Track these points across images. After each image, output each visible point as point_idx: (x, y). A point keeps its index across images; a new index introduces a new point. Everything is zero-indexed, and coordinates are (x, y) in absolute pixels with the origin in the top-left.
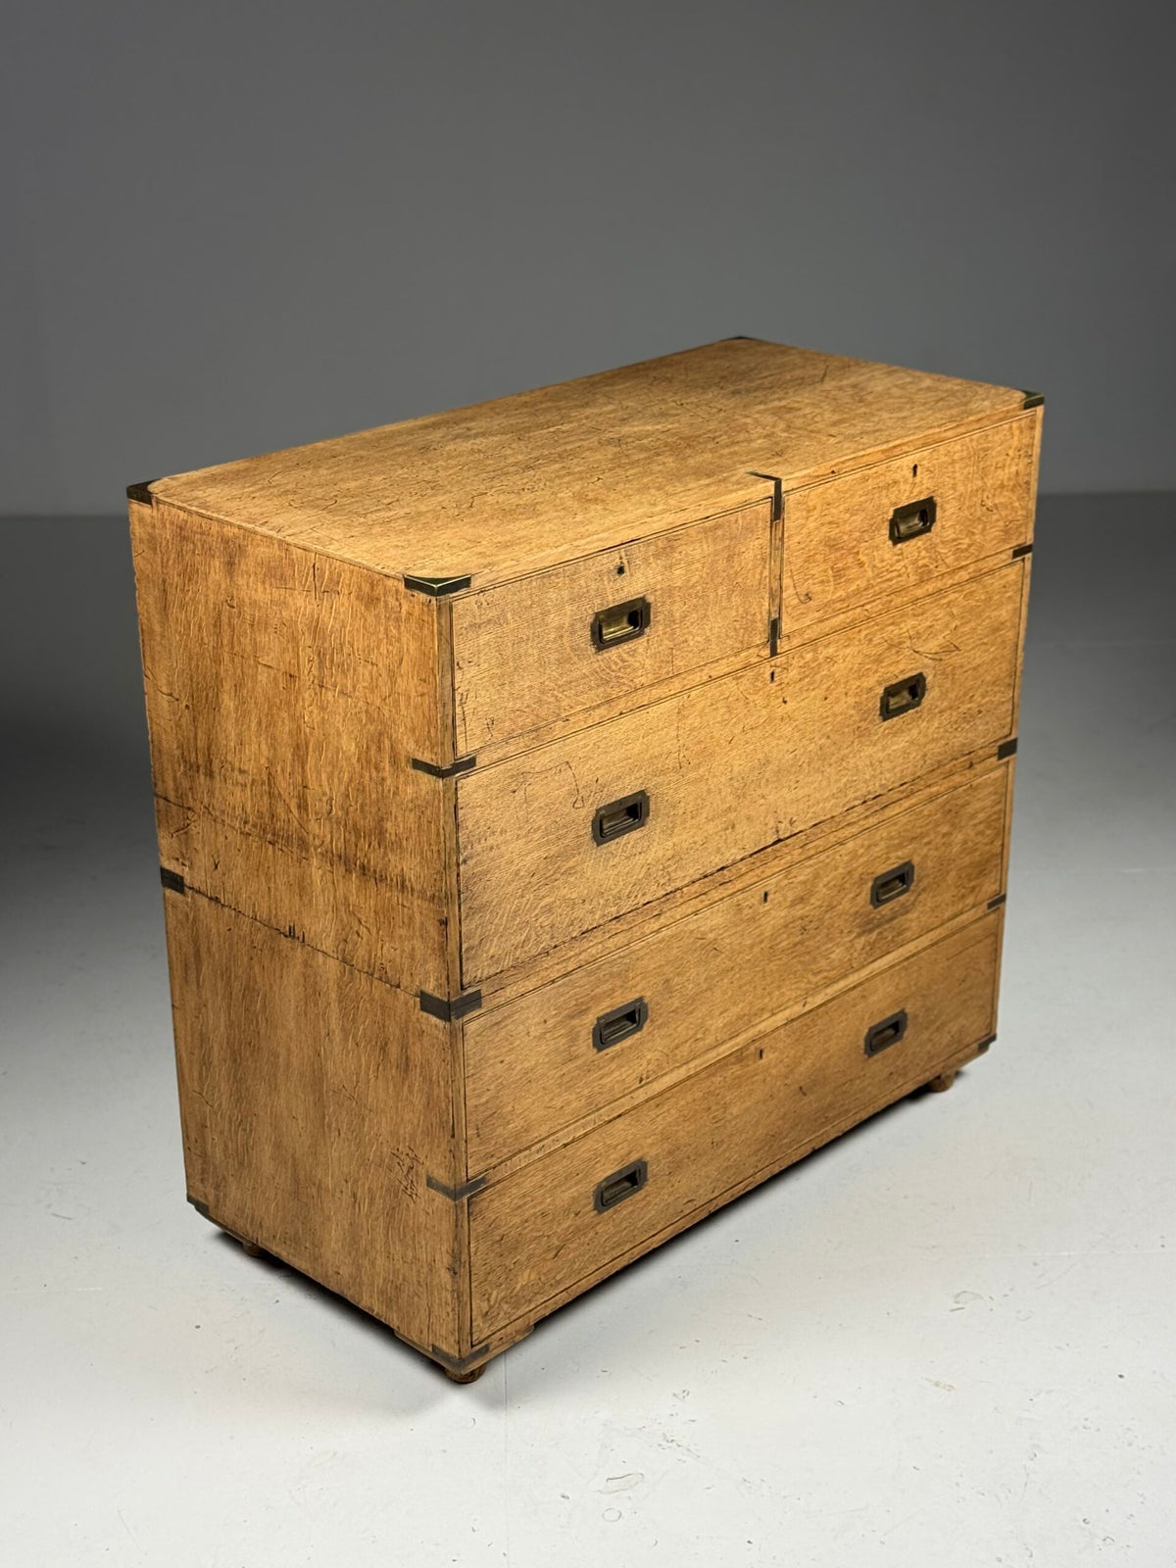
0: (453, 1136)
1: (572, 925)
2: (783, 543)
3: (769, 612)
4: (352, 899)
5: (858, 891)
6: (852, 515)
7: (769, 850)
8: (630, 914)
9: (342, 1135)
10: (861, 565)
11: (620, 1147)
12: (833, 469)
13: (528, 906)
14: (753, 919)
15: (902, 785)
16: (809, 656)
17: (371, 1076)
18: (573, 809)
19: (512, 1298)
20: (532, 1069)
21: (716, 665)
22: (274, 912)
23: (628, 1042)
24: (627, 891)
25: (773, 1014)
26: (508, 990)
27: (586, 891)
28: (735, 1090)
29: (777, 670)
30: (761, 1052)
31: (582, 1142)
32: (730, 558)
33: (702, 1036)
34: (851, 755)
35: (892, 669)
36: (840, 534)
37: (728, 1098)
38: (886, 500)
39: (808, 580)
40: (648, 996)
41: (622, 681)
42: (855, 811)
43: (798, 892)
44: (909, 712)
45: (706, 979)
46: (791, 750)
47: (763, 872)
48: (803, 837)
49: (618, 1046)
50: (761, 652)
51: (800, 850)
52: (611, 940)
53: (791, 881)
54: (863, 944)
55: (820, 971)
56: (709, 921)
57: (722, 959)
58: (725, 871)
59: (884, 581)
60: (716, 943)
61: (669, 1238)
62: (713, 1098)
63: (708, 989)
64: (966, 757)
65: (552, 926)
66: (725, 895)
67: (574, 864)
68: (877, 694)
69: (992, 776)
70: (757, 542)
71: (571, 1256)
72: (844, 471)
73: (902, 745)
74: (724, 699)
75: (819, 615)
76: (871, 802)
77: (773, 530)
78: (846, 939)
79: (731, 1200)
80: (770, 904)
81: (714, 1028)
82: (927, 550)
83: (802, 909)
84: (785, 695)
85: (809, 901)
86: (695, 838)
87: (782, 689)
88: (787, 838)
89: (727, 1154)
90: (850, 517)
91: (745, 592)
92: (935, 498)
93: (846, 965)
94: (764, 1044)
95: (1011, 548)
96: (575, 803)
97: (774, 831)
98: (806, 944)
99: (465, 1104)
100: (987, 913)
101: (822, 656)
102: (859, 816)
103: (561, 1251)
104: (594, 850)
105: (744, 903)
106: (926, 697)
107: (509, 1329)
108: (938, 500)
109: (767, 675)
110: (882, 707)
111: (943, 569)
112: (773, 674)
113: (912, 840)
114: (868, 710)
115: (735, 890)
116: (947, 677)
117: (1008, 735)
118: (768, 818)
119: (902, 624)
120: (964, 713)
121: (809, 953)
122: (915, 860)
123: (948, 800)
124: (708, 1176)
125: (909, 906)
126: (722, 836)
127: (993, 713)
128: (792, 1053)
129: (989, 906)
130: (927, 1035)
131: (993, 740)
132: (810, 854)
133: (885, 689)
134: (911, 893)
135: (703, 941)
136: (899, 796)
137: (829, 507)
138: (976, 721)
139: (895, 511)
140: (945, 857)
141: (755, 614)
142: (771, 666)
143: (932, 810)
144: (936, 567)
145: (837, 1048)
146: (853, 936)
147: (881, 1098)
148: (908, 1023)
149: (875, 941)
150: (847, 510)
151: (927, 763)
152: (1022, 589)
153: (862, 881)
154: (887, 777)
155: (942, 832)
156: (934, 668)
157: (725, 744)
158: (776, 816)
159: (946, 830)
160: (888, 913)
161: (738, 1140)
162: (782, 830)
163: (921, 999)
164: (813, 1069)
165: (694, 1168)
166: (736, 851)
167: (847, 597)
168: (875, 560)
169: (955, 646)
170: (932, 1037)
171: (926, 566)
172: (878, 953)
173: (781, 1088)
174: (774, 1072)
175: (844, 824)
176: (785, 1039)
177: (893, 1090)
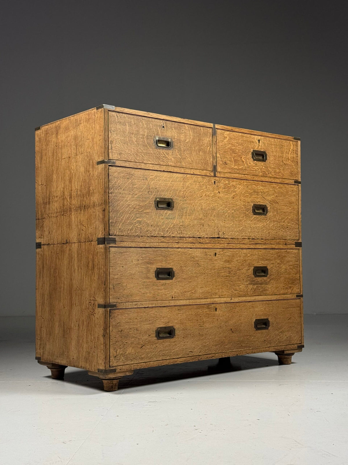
0: (105, 285)
1: (147, 231)
2: (216, 143)
3: (213, 162)
4: (82, 219)
5: (249, 268)
7: (216, 239)
8: (168, 238)
9: (77, 305)
10: (243, 162)
11: (165, 318)
12: (232, 129)
13: (132, 218)
14: (211, 260)
15: (262, 239)
16: (227, 182)
17: (85, 278)
18: (148, 194)
19: (125, 355)
20: (133, 275)
21: (195, 170)
22: (62, 238)
23: (167, 282)
24: (167, 229)
25: (220, 297)
26: (125, 243)
27: (152, 223)
28: (207, 318)
29: (216, 182)
30: (216, 309)
31: (151, 310)
32: (199, 140)
33: (194, 292)
34: (243, 221)
35: (256, 199)
36: (236, 149)
37: (204, 320)
38: (250, 146)
39: (225, 158)
40: (175, 269)
41: (164, 161)
42: (245, 240)
43: (227, 258)
44: (262, 216)
45: (195, 273)
46: (222, 209)
47: (214, 246)
48: (228, 240)
49: (164, 281)
50: (211, 173)
51: (227, 244)
52: (161, 243)
53: (224, 253)
54: (251, 288)
55: (236, 290)
56: (196, 253)
57: (201, 269)
58: (201, 239)
59: (251, 170)
60: (198, 262)
61: (184, 362)
62: (199, 317)
63: (196, 277)
64: (284, 240)
65: (141, 229)
66: (201, 247)
67: (148, 212)
68: (251, 205)
69: (294, 251)
70: (208, 139)
71: (147, 350)
72: (236, 131)
73: (261, 226)
74: (199, 182)
75: (229, 170)
76: (251, 240)
77: (213, 138)
78: (245, 283)
79: (207, 359)
80: (217, 258)
81: (198, 291)
82: (265, 167)
83: (228, 265)
84: (219, 190)
85: (231, 263)
86: (190, 223)
87: (218, 188)
88: (222, 238)
89: (205, 341)
90: (239, 145)
91: (205, 152)
92: (266, 153)
93: (246, 292)
94: (217, 306)
95: (293, 179)
96: (149, 192)
97: (217, 233)
98: (231, 278)
99: (109, 275)
100: (296, 298)
101: (231, 184)
102: (247, 242)
103: (143, 347)
104: (155, 210)
105: (208, 253)
106: (268, 213)
107: (124, 367)
108: (267, 153)
109: (213, 181)
110: (253, 210)
111: (271, 176)
112: (215, 182)
113: (267, 260)
114: (248, 209)
115: (205, 247)
116: (275, 210)
117: (298, 240)
118: (215, 228)
119: (258, 186)
120: (282, 225)
121: (232, 281)
122: (268, 267)
123: (279, 252)
124: (198, 346)
125: (267, 282)
126: (199, 227)
127: (292, 230)
128: (227, 315)
129: (297, 296)
130: (277, 333)
131: (293, 239)
132: (230, 247)
133: (254, 204)
134: (268, 278)
135: (194, 259)
136: (261, 242)
137: (231, 139)
138: (286, 230)
139: (253, 151)
140: (279, 271)
141: (208, 160)
142: (214, 179)
143: (273, 253)
144: (268, 174)
145: (244, 321)
146: (247, 283)
147: (262, 348)
148: (270, 324)
149: (256, 289)
150: (237, 143)
151: (270, 236)
152: (298, 194)
153: (250, 265)
154: (256, 234)
155: (277, 262)
156: (270, 205)
157: (199, 197)
158: (218, 229)
159: (279, 262)
160: (260, 281)
161: (209, 337)
162: (220, 234)
163: (274, 318)
164: (236, 325)
165: (192, 340)
166: (204, 234)
167: (239, 169)
168: (247, 162)
169: (277, 202)
170: (279, 334)
171: (265, 172)
172: (257, 293)
173: (224, 326)
174: (221, 318)
175: (242, 243)
176: (225, 308)
177: (266, 347)
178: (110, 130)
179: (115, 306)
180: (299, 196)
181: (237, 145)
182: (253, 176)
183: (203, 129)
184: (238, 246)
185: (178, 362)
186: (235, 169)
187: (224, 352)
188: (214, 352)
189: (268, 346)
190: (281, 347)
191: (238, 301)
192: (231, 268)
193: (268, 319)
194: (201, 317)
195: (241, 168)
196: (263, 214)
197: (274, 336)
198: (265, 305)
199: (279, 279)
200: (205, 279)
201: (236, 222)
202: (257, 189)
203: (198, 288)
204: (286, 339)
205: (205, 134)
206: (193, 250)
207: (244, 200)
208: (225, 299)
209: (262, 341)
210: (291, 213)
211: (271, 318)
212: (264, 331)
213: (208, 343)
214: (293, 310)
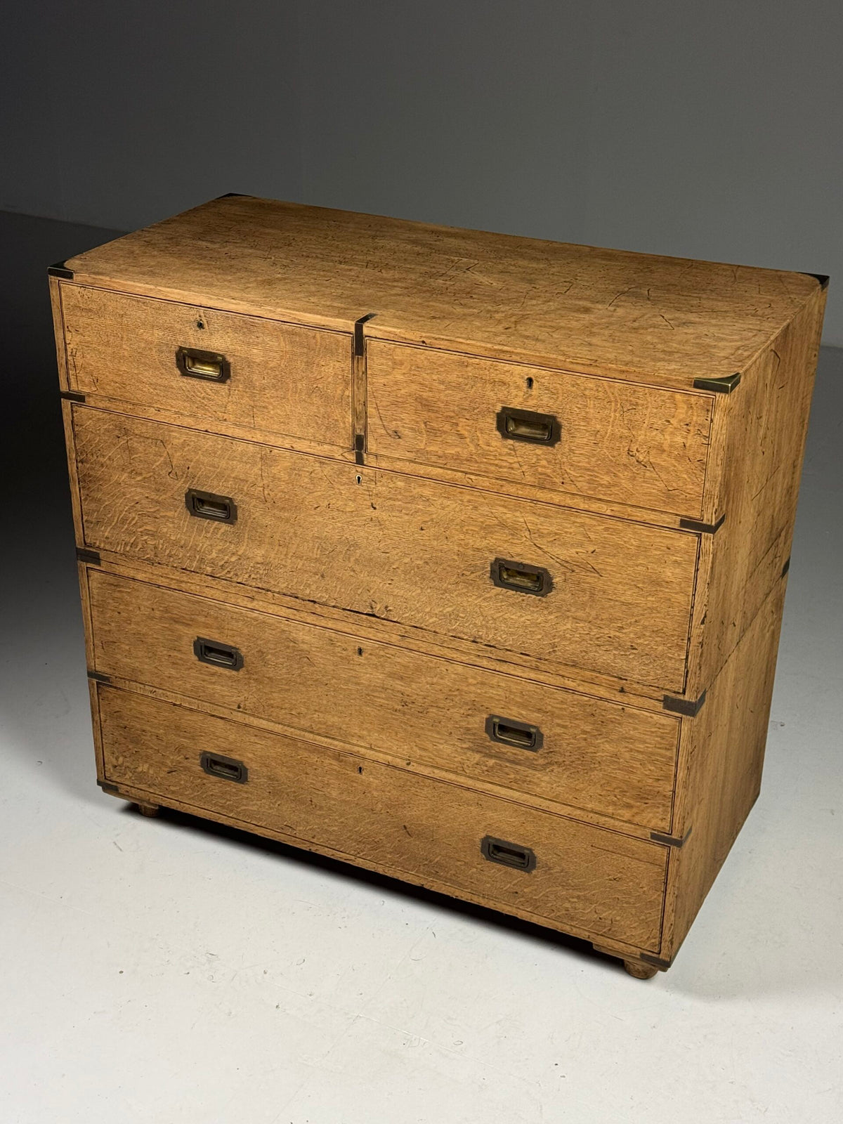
1: (171, 557)
2: (366, 378)
3: (353, 426)
5: (470, 712)
7: (364, 616)
8: (225, 582)
10: (462, 437)
11: (222, 740)
12: (425, 340)
13: (134, 522)
14: (347, 660)
15: (522, 654)
16: (401, 484)
18: (168, 477)
19: (134, 772)
21: (298, 441)
23: (226, 672)
24: (220, 563)
25: (371, 748)
26: (122, 568)
27: (182, 541)
28: (333, 778)
29: (364, 479)
30: (360, 768)
31: (188, 712)
32: (310, 364)
33: (297, 715)
34: (456, 593)
35: (505, 545)
36: (435, 399)
37: (326, 779)
38: (492, 394)
39: (395, 420)
40: (243, 651)
41: (207, 407)
42: (463, 643)
43: (398, 669)
44: (529, 595)
45: (300, 675)
46: (382, 550)
47: (358, 630)
48: (402, 629)
49: (216, 668)
50: (346, 454)
51: (400, 638)
52: (208, 589)
53: (388, 655)
54: (477, 759)
55: (427, 750)
56: (301, 633)
57: (316, 671)
58: (317, 606)
59: (491, 464)
60: (308, 655)
61: (271, 838)
62: (310, 768)
63: (303, 684)
64: (616, 679)
65: (155, 548)
66: (317, 623)
67: (172, 516)
68: (487, 558)
69: (654, 718)
71: (182, 782)
72: (437, 347)
73: (523, 619)
75: (411, 456)
76: (484, 647)
77: (355, 362)
78: (456, 743)
79: (332, 857)
80: (364, 660)
81: (309, 717)
82: (549, 462)
83: (402, 686)
84: (373, 501)
85: (411, 685)
86: (283, 563)
87: (370, 495)
88: (384, 619)
89: (326, 820)
90: (446, 389)
92: (559, 420)
93: (457, 764)
94: (364, 765)
95: (677, 515)
96: (170, 473)
97: (367, 604)
98: (408, 717)
99: (92, 620)
100: (649, 839)
101: (416, 491)
102: (468, 649)
103: (174, 773)
104: (188, 517)
105: (337, 642)
106: (552, 593)
107: (133, 790)
108: (564, 423)
109: (353, 475)
110: (492, 572)
111: (574, 490)
112: (359, 478)
113: (539, 710)
114: (476, 566)
115: (328, 627)
116: (584, 591)
117: (679, 693)
118: (360, 591)
119: (518, 514)
120: (610, 637)
121: (411, 726)
122: (545, 731)
123: (590, 703)
124: (307, 823)
125: (537, 765)
126: (311, 577)
127: (654, 661)
128: (394, 792)
129: (653, 836)
130: (564, 893)
131: (656, 685)
132: (410, 647)
133: (496, 559)
134: (538, 755)
135: (296, 645)
136: (520, 662)
137: (419, 369)
138: (628, 653)
139: (504, 408)
140: (587, 752)
141: (337, 420)
142: (357, 471)
143: (566, 700)
144: (563, 483)
145: (448, 825)
146: (464, 746)
147: (505, 904)
148: (537, 865)
149: (492, 767)
150: (442, 382)
151: (557, 654)
152: (697, 564)
153: (474, 707)
154: (503, 637)
155: (582, 727)
156: (564, 573)
157: (310, 507)
158: (370, 594)
159: (588, 728)
160: (509, 754)
161: (337, 818)
162: (378, 609)
163: (555, 856)
164: (420, 822)
165: (293, 806)
166: (327, 596)
167: (445, 456)
168: (478, 440)
169: (593, 568)
170: (571, 899)
171: (549, 476)
172: (496, 780)
173: (382, 812)
174: (375, 794)
175: (450, 646)
176: (387, 777)
177: (519, 908)
178: (68, 327)
179: (107, 679)
180: (697, 570)
181: (442, 387)
182: (498, 482)
183: (321, 337)
184: (436, 650)
185: (256, 832)
186: (431, 453)
187: (381, 864)
188: (353, 852)
189: (528, 910)
191: (429, 775)
192: (408, 696)
193: (530, 850)
194: (316, 769)
195: (453, 452)
196: (533, 592)
197: (552, 897)
198: (524, 816)
199: (585, 771)
200: (329, 696)
201: (429, 591)
202: (514, 519)
203: (308, 709)
204: (596, 918)
205: (329, 351)
206: (293, 624)
207: (462, 542)
208: (390, 758)
209: (505, 889)
210: (654, 611)
211: (544, 851)
212: (515, 871)
213: (334, 828)
214: (632, 863)
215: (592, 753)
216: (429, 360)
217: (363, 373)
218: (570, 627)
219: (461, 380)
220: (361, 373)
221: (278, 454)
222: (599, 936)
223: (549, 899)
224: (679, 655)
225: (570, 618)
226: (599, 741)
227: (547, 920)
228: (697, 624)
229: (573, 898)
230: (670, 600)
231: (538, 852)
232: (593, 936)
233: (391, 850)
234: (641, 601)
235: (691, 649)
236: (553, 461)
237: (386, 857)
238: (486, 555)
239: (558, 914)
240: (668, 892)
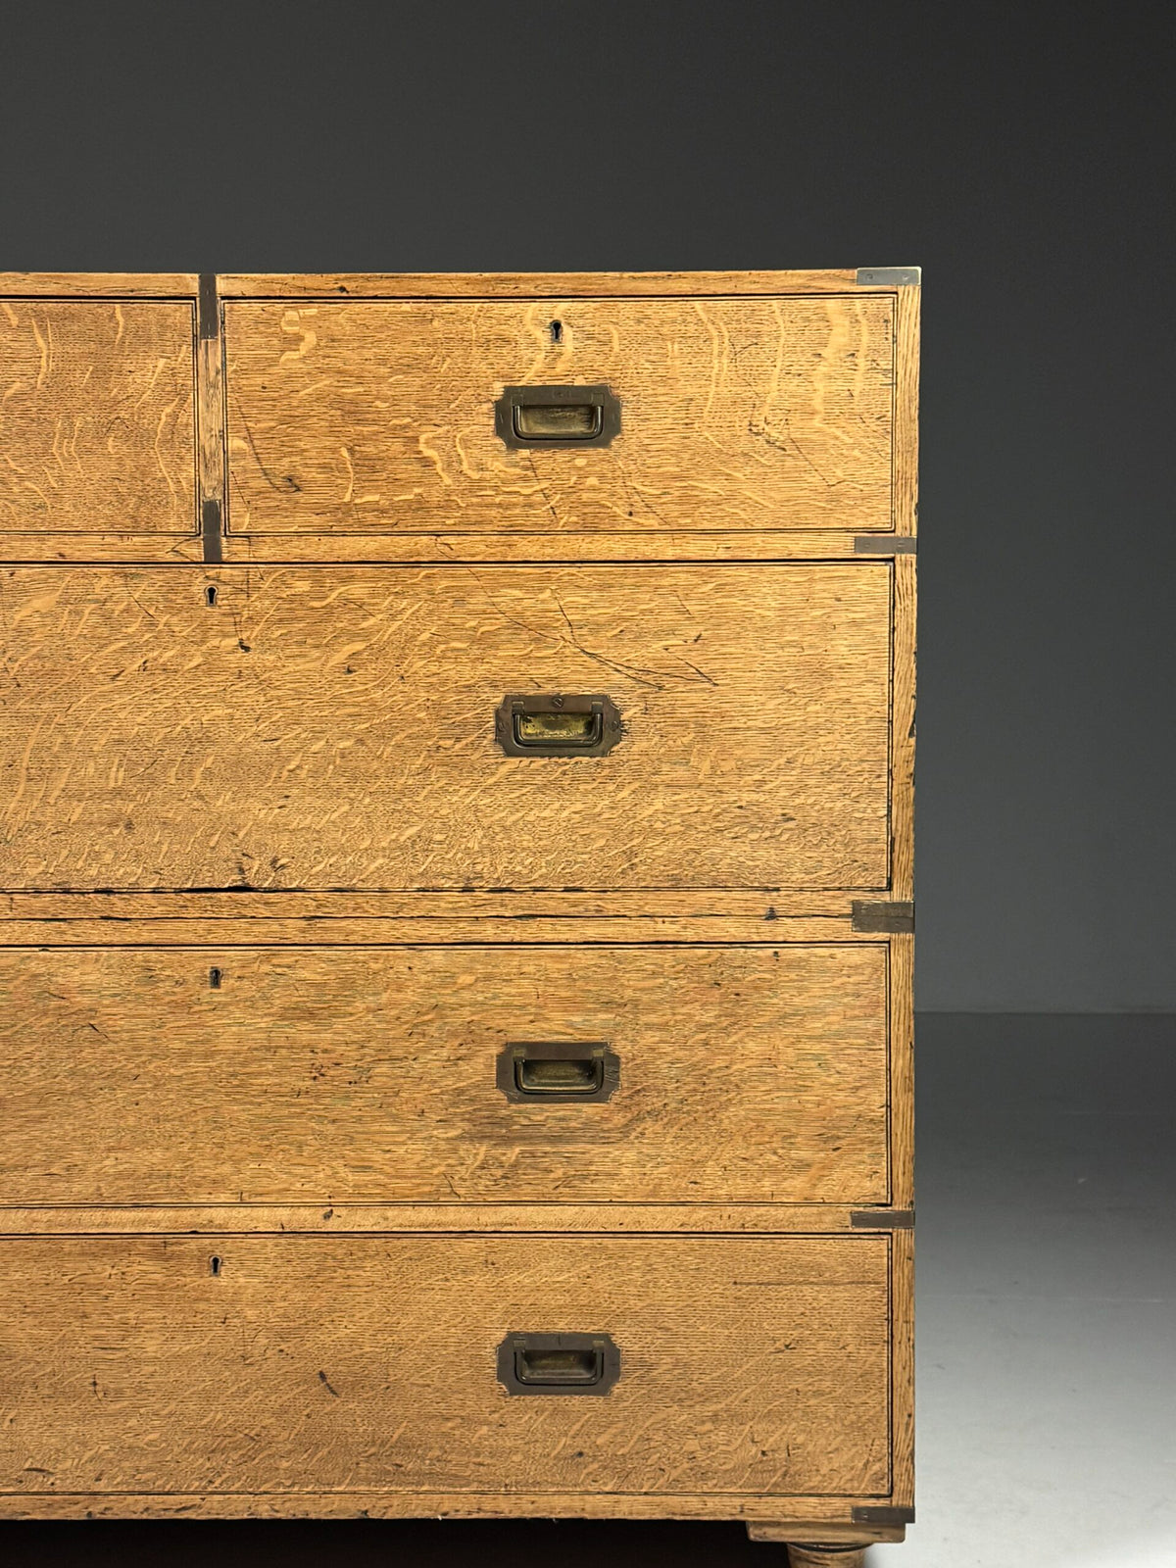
2: (225, 380)
3: (198, 485)
5: (463, 1051)
6: (394, 372)
7: (223, 895)
10: (427, 463)
12: (345, 284)
14: (186, 1006)
15: (567, 890)
16: (303, 586)
21: (75, 539)
25: (242, 1204)
28: (149, 1307)
29: (222, 591)
30: (216, 1261)
32: (101, 374)
33: (63, 1173)
34: (425, 792)
35: (524, 667)
36: (370, 398)
37: (131, 1315)
38: (483, 366)
39: (288, 454)
42: (442, 898)
43: (302, 996)
44: (577, 759)
45: (72, 1073)
46: (265, 737)
47: (209, 931)
48: (309, 902)
50: (185, 548)
51: (304, 923)
53: (279, 970)
54: (481, 1157)
55: (370, 1167)
56: (77, 972)
57: (112, 1052)
58: (114, 898)
59: (489, 505)
60: (92, 1018)
62: (93, 1299)
63: (79, 1093)
64: (759, 894)
66: (116, 940)
68: (485, 702)
69: (839, 956)
70: (162, 362)
72: (371, 293)
74: (97, 601)
75: (321, 521)
76: (486, 896)
77: (201, 352)
78: (435, 1133)
79: (145, 1516)
80: (226, 994)
81: (92, 1170)
82: (602, 477)
83: (310, 1032)
84: (243, 635)
85: (331, 1026)
86: (39, 817)
87: (235, 624)
88: (270, 890)
89: (133, 1422)
91: (137, 437)
92: (616, 391)
93: (437, 1181)
94: (222, 1248)
95: (848, 530)
97: (231, 865)
98: (327, 1101)
100: (850, 1230)
101: (334, 595)
102: (454, 910)
105: (162, 969)
106: (622, 744)
108: (626, 396)
109: (199, 588)
110: (498, 730)
111: (653, 523)
112: (212, 592)
113: (608, 1005)
114: (465, 723)
115: (141, 940)
116: (683, 724)
117: (880, 890)
118: (216, 838)
119: (547, 594)
120: (740, 807)
121: (334, 1121)
122: (622, 1048)
123: (710, 960)
124: (84, 1444)
125: (608, 1131)
126: (102, 834)
127: (829, 834)
128: (297, 1296)
129: (858, 1219)
130: (683, 1418)
131: (837, 885)
132: (328, 938)
133: (506, 697)
134: (612, 1106)
135: (63, 1003)
136: (564, 909)
137: (335, 344)
138: (778, 832)
139: (508, 390)
140: (711, 1071)
141: (164, 479)
142: (207, 577)
143: (662, 966)
144: (631, 514)
145: (421, 1337)
146: (453, 1133)
147: (555, 1493)
148: (623, 1368)
149: (515, 1166)
150: (383, 361)
151: (638, 870)
152: (892, 617)
153: (471, 1036)
154: (527, 862)
155: (697, 1018)
156: (643, 697)
157: (101, 677)
158: (236, 841)
159: (708, 1017)
160: (551, 1123)
161: (157, 1407)
162: (254, 871)
163: (659, 1334)
164: (357, 1352)
165: (50, 1411)
166: (140, 871)
167: (396, 508)
168: (460, 462)
169: (700, 673)
170: (699, 1429)
171: (603, 506)
172: (527, 1192)
173: (269, 1353)
174: (250, 1314)
175: (416, 914)
176: (279, 1262)
177: (588, 1493)
180: (893, 630)
181: (384, 370)
182: (503, 539)
183: (126, 315)
184: (385, 930)
186: (364, 508)
187: (265, 1493)
188: (197, 1484)
189: (607, 1489)
190: (710, 1505)
191: (375, 1229)
192: (325, 1051)
193: (607, 1337)
194: (107, 1297)
195: (411, 497)
196: (583, 750)
197: (659, 1437)
198: (590, 1259)
199: (711, 1114)
200: (142, 1105)
201: (367, 800)
202: (540, 606)
203: (90, 1150)
204: (753, 1457)
205: (142, 340)
206: (57, 955)
207: (433, 680)
208: (283, 1214)
209: (552, 1455)
210: (821, 732)
211: (633, 1330)
212: (576, 1402)
213: (151, 1437)
214: (821, 1296)
215: (720, 1068)
216: (354, 321)
217: (217, 373)
218: (662, 807)
219: (421, 350)
220: (212, 374)
221: (28, 576)
222: (764, 1499)
223: (652, 1444)
224: (875, 811)
225: (660, 788)
226: (734, 1038)
227: (650, 1498)
228: (901, 738)
229: (703, 1422)
230: (848, 701)
231: (625, 1339)
232: (750, 1502)
233: (289, 1447)
234: (796, 717)
235: (895, 792)
236: (610, 475)
237: (277, 1469)
238: (484, 696)
239: (675, 1474)
240: (896, 1341)
